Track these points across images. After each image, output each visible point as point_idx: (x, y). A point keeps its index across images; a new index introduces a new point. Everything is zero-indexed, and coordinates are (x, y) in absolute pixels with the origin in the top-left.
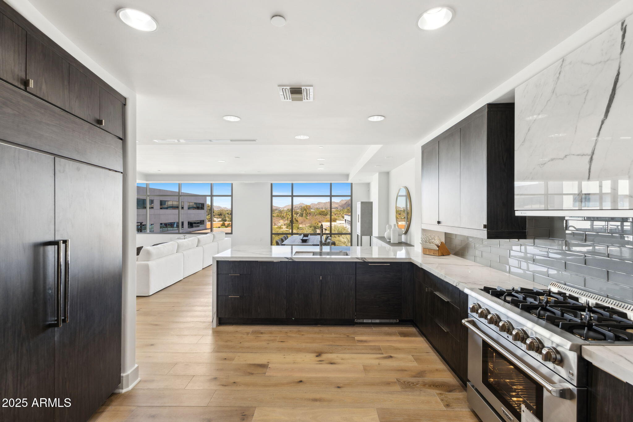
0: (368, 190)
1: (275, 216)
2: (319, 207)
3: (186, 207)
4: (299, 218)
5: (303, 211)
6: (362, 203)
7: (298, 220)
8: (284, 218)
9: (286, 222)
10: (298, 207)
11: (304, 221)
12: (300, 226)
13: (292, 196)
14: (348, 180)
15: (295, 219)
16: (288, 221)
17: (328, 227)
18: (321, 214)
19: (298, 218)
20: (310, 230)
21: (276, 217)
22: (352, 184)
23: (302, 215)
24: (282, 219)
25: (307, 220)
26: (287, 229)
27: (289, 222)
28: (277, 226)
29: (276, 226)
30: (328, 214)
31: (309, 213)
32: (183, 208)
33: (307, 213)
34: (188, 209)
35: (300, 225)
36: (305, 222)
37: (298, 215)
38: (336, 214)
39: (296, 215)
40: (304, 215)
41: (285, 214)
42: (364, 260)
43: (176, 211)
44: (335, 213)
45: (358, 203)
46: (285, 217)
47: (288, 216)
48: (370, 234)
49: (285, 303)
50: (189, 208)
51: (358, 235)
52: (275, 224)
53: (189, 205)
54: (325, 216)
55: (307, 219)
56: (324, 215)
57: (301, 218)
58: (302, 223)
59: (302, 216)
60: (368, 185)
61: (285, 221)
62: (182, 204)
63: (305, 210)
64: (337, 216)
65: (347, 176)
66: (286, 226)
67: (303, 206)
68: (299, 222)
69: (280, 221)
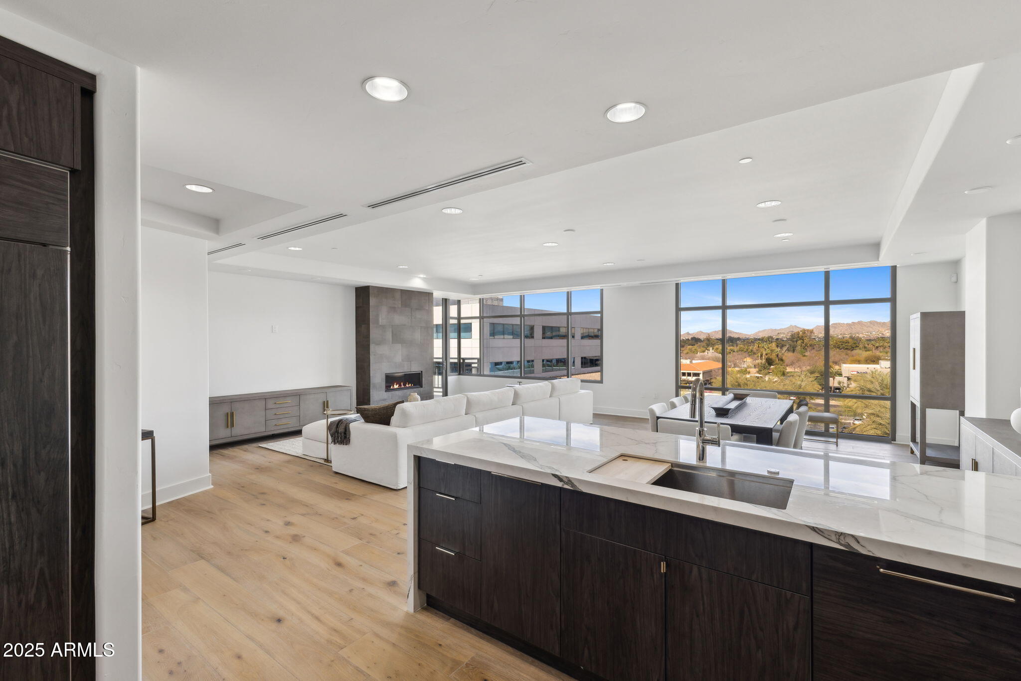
0: (954, 279)
1: (736, 350)
2: (836, 332)
3: (578, 336)
4: (786, 354)
5: (797, 341)
6: (925, 316)
7: (784, 358)
8: (755, 353)
9: (759, 361)
10: (786, 333)
11: (798, 360)
12: (787, 371)
13: (724, 308)
14: (877, 257)
15: (777, 355)
16: (761, 359)
17: (855, 373)
18: (839, 348)
19: (783, 354)
20: (811, 379)
21: (737, 352)
22: (894, 269)
23: (793, 349)
24: (749, 356)
25: (805, 358)
26: (760, 374)
27: (764, 361)
28: (739, 367)
29: (737, 369)
30: (857, 347)
31: (811, 345)
32: (573, 337)
33: (806, 345)
34: (581, 339)
35: (787, 368)
36: (799, 362)
37: (785, 349)
38: (880, 346)
39: (781, 348)
40: (798, 348)
41: (755, 347)
42: (848, 545)
43: (564, 341)
44: (877, 345)
45: (912, 317)
46: (755, 351)
47: (762, 350)
48: (957, 403)
49: (558, 609)
50: (583, 338)
51: (913, 406)
52: (734, 364)
53: (582, 332)
54: (849, 352)
55: (804, 356)
56: (847, 349)
57: (790, 354)
58: (792, 364)
59: (794, 351)
60: (955, 266)
61: (756, 360)
62: (573, 332)
63: (800, 339)
64: (881, 352)
65: (875, 247)
66: (757, 369)
67: (796, 331)
68: (787, 361)
69: (745, 360)
